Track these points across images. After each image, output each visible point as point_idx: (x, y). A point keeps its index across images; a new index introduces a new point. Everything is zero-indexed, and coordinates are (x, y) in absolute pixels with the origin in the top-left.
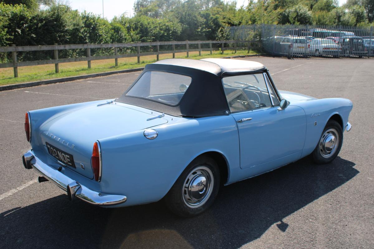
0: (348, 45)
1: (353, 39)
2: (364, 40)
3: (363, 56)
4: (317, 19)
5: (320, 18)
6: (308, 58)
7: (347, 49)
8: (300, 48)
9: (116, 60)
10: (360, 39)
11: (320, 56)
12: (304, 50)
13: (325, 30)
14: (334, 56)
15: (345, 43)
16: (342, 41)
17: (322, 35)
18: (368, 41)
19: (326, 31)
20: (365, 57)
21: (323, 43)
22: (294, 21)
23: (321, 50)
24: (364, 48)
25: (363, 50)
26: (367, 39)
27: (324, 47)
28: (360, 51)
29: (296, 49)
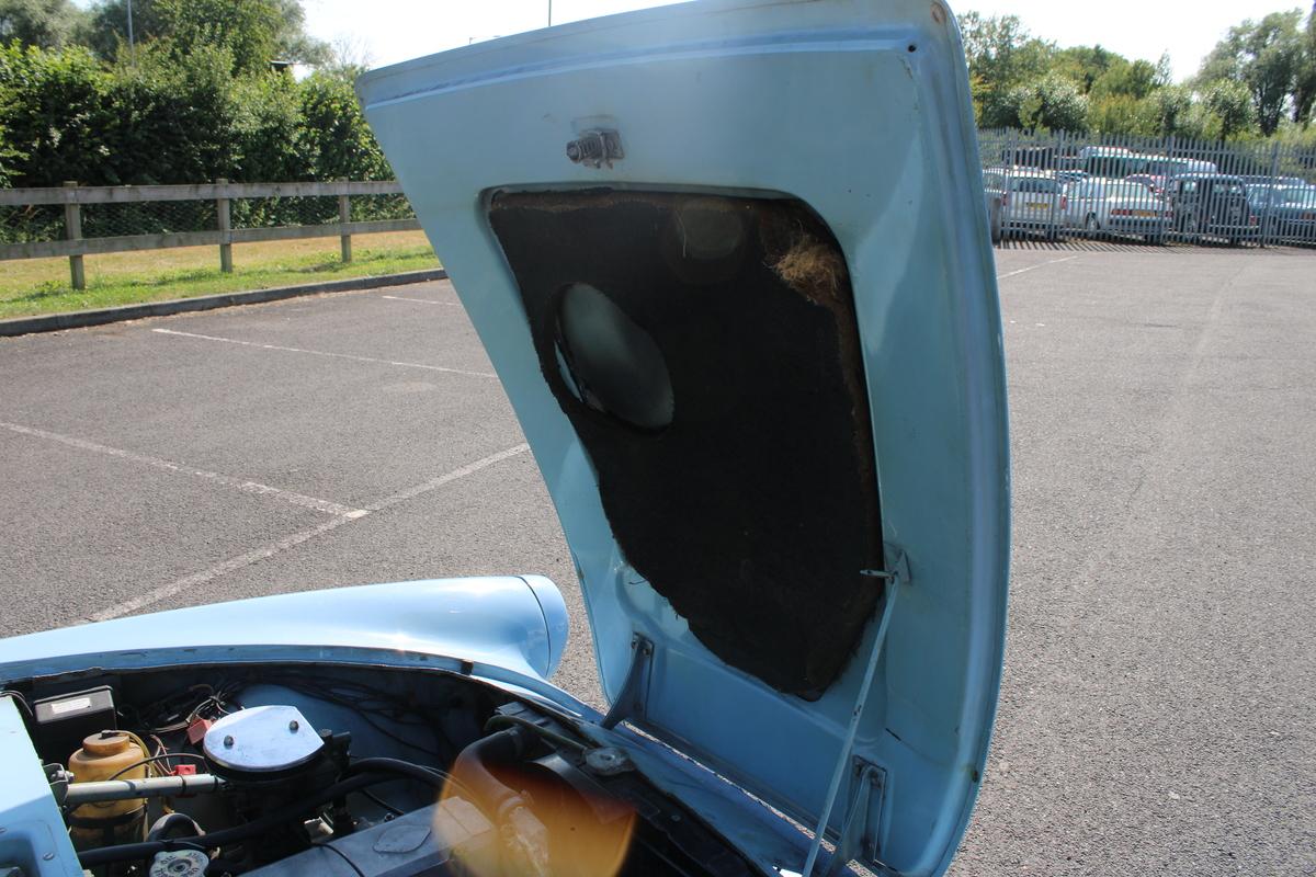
0: (1194, 203)
1: (1212, 181)
2: (1249, 187)
3: (1244, 239)
4: (1104, 120)
5: (1113, 116)
6: (1059, 241)
7: (1190, 215)
8: (1032, 208)
9: (345, 241)
10: (1235, 183)
11: (1101, 237)
12: (1045, 214)
13: (1125, 151)
14: (1146, 237)
15: (1184, 194)
16: (1176, 186)
17: (1114, 169)
18: (1263, 191)
19: (1128, 154)
20: (1249, 245)
21: (1113, 196)
22: (1033, 123)
23: (1104, 216)
24: (1248, 214)
25: (1244, 221)
26: (1258, 185)
27: (1113, 207)
28: (1235, 224)
29: (1019, 212)
